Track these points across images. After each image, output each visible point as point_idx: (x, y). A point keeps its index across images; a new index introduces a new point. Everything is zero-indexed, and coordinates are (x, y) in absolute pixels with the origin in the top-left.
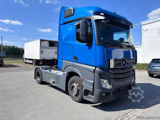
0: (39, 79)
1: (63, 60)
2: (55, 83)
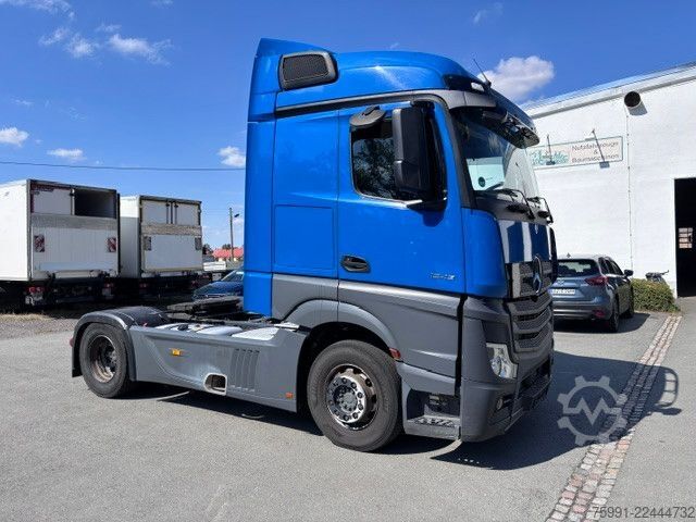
1: (273, 273)
2: (226, 383)
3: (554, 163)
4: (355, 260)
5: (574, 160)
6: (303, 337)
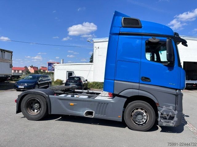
1: (114, 80)
2: (94, 114)
4: (146, 78)
6: (125, 99)
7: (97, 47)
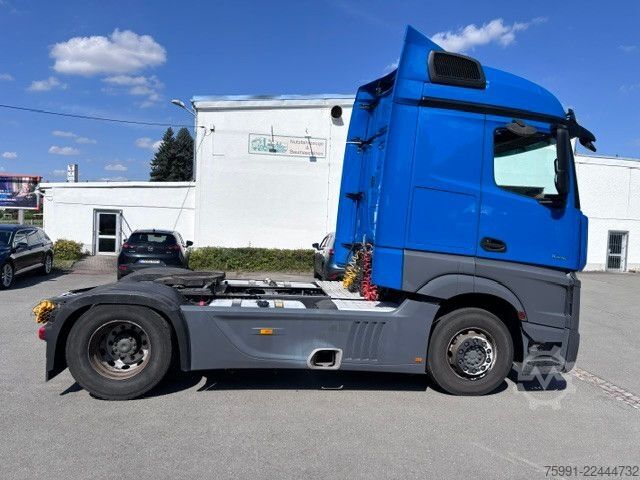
0: (121, 370)
1: (403, 250)
2: (339, 357)
3: (275, 151)
4: (494, 241)
5: (292, 151)
6: (436, 307)
7: (209, 128)
